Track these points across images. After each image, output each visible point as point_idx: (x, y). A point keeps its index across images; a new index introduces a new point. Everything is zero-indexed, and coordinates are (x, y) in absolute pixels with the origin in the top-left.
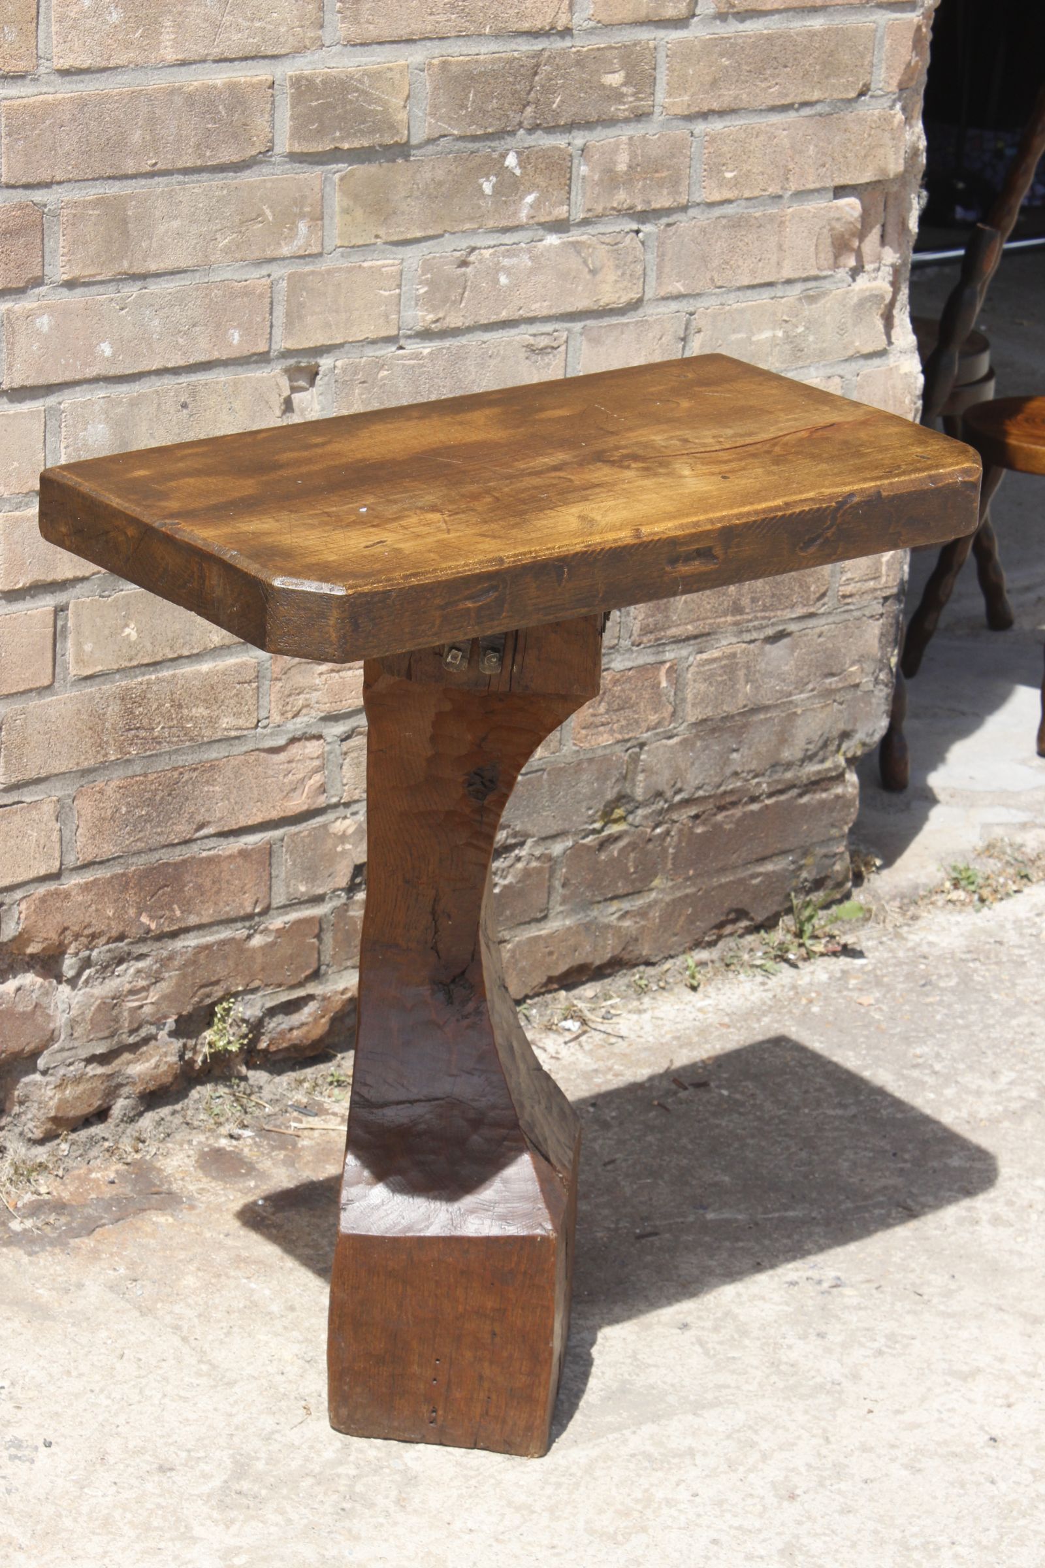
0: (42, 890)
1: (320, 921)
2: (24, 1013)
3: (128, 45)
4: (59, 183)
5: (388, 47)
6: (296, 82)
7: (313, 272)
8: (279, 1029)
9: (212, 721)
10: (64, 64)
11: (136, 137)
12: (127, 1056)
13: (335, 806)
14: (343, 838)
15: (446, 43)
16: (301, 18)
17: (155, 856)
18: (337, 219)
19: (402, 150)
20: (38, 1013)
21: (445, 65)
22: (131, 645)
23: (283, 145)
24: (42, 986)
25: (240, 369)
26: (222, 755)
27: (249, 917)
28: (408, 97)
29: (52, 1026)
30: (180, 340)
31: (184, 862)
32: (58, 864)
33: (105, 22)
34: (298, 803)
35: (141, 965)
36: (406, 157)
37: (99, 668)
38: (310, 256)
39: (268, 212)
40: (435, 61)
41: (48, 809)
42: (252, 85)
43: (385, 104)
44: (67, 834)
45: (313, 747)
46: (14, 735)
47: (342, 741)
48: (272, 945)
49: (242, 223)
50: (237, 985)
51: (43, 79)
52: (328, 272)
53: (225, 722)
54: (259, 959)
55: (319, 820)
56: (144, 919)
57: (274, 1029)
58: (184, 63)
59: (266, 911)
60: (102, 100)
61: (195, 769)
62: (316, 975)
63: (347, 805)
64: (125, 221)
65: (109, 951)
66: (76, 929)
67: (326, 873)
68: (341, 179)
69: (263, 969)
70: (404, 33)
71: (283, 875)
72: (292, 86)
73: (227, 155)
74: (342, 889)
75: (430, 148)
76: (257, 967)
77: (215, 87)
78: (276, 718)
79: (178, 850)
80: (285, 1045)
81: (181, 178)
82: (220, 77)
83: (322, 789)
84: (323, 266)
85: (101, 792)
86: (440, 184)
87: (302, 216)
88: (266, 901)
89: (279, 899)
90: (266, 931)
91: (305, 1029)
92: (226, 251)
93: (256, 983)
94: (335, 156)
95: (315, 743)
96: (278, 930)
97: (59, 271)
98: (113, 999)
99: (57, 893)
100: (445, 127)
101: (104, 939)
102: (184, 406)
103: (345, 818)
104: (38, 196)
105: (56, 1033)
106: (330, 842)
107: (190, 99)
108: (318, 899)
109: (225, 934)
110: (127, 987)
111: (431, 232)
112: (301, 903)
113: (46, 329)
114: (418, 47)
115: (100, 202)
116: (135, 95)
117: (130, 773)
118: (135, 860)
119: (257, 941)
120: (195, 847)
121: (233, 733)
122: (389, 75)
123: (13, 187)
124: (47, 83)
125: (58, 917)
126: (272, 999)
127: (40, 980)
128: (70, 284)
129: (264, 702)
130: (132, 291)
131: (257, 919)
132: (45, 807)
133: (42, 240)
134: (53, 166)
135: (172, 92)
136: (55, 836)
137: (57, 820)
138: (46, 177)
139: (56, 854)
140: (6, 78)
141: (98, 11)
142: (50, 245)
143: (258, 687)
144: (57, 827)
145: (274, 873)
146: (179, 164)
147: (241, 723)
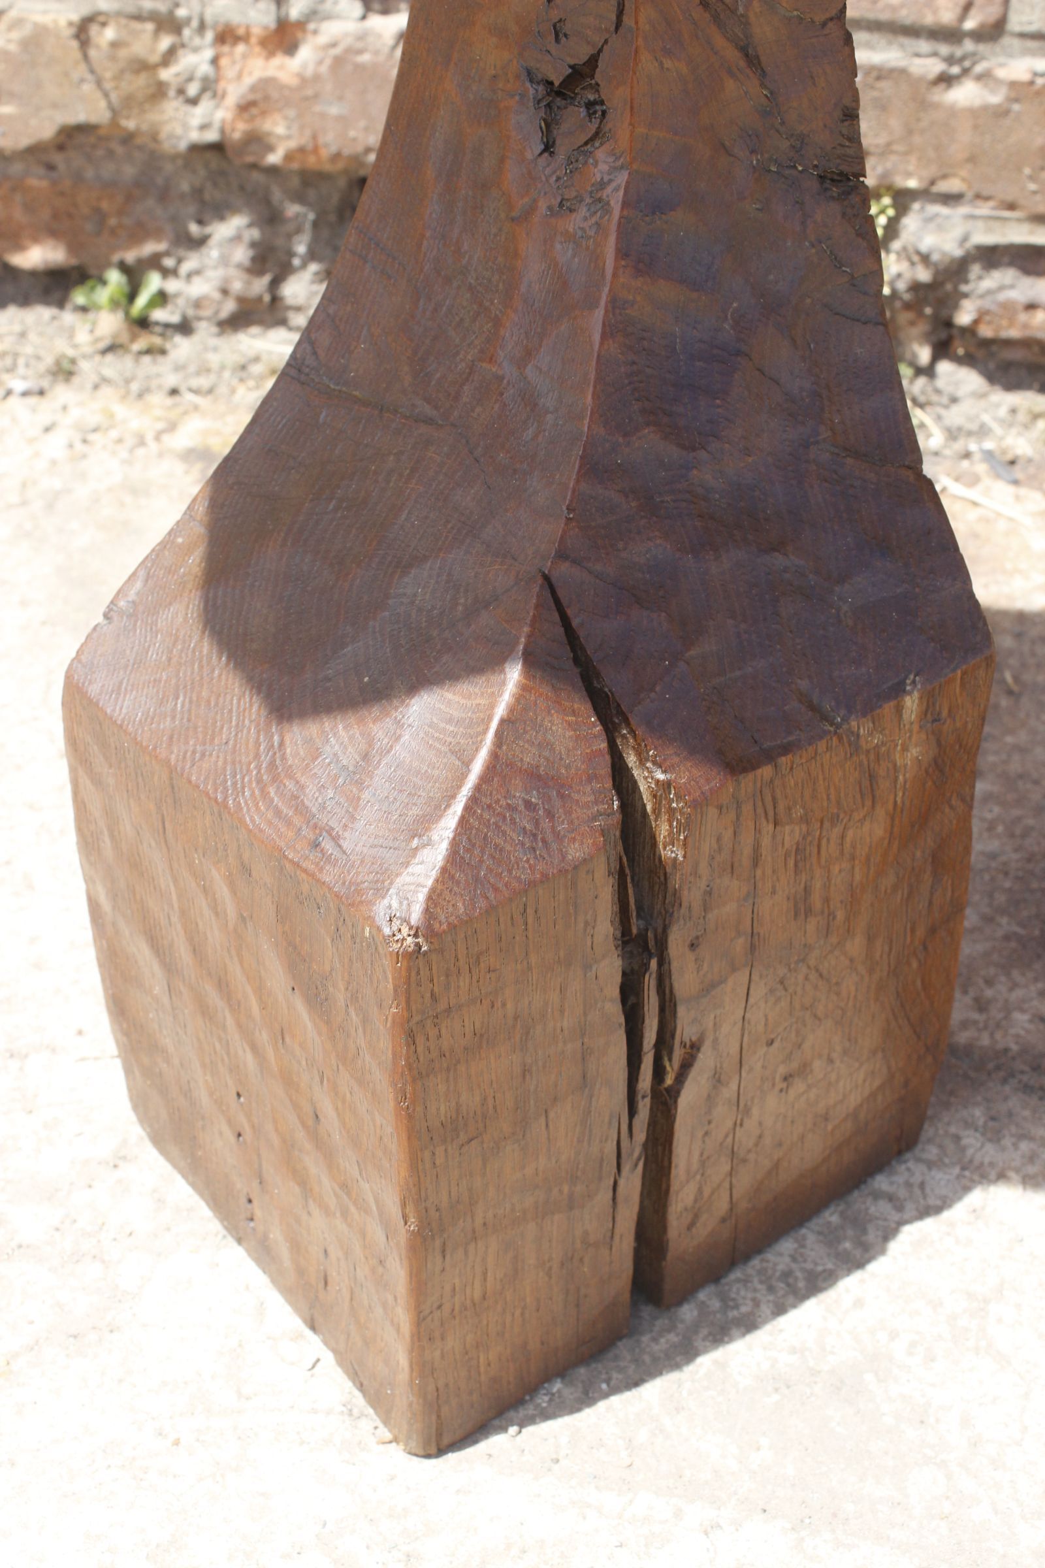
8: (1003, 296)
27: (949, 35)
48: (1000, 113)
50: (909, 175)
54: (964, 136)
57: (989, 292)
59: (994, 31)
69: (972, 159)
76: (958, 150)
80: (1014, 333)
88: (993, 11)
90: (984, 77)
93: (953, 185)
96: (1013, 85)
119: (965, 94)
126: (989, 230)
131: (969, 45)
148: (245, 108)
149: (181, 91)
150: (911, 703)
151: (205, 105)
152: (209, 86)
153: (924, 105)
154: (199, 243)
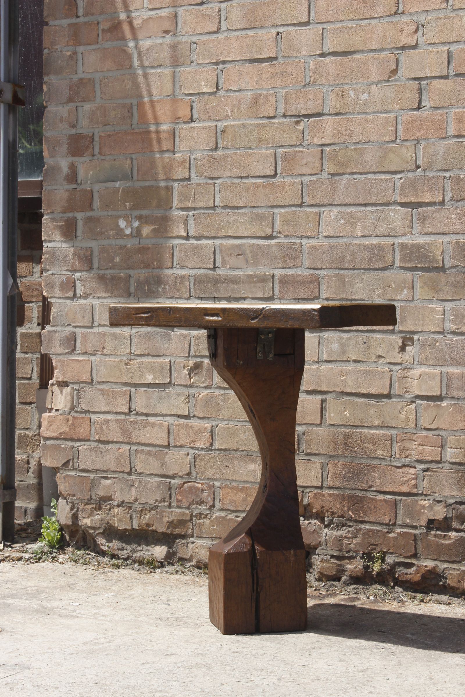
0: (316, 491)
1: (415, 535)
2: (310, 531)
3: (346, 230)
4: (324, 269)
5: (436, 235)
6: (402, 244)
7: (409, 306)
8: (401, 572)
9: (375, 451)
10: (325, 234)
11: (348, 257)
12: (347, 561)
13: (422, 494)
14: (424, 507)
15: (458, 236)
16: (404, 225)
17: (355, 492)
18: (419, 290)
19: (442, 269)
20: (315, 533)
21: (457, 243)
22: (347, 418)
23: (397, 264)
24: (319, 525)
25: (384, 334)
26: (378, 463)
27: (387, 525)
28: (443, 252)
29: (320, 539)
31: (364, 497)
32: (320, 483)
33: (338, 223)
34: (405, 489)
35: (350, 529)
36: (444, 272)
37: (336, 423)
38: (408, 300)
39: (393, 285)
40: (454, 241)
41: (318, 464)
42: (386, 244)
43: (434, 253)
44: (325, 475)
45: (412, 471)
46: (308, 438)
47: (424, 471)
48: (397, 538)
49: (384, 287)
50: (385, 549)
51: (321, 238)
52: (415, 307)
53: (379, 452)
54: (392, 542)
55: (415, 498)
56: (350, 513)
57: (400, 571)
58: (364, 236)
59: (395, 524)
60: (337, 246)
61: (369, 466)
62: (415, 556)
63: (426, 495)
64: (344, 282)
65: (338, 520)
66: (327, 508)
67: (417, 518)
68: (419, 277)
69: (393, 546)
70: (442, 231)
71: (401, 514)
72: (400, 245)
73: (378, 265)
74: (424, 526)
75: (453, 270)
76: (391, 544)
77: (373, 244)
78: (397, 456)
79: (362, 492)
80: (404, 579)
81: (363, 271)
82: (375, 241)
83: (415, 486)
84: (413, 304)
85: (336, 464)
86: (458, 282)
87: (405, 287)
88: (394, 521)
89: (399, 522)
90: (394, 532)
91: (412, 576)
92: (379, 295)
93: (391, 551)
94: (415, 269)
95: (414, 469)
96: (398, 533)
97: (324, 295)
98: (340, 537)
99: (320, 493)
100: (458, 263)
101: (336, 515)
102: (365, 343)
103: (425, 500)
104: (317, 272)
105: (321, 543)
106: (418, 507)
107: (366, 247)
108: (415, 527)
109: (379, 528)
110: (344, 535)
111: (455, 298)
112: (408, 526)
114: (448, 236)
115: (336, 276)
116: (347, 245)
117: (346, 461)
118: (347, 491)
119: (392, 535)
120: (369, 493)
121: (382, 457)
122: (436, 244)
123: (310, 269)
124: (321, 240)
125: (321, 502)
126: (398, 559)
127: (319, 523)
128: (327, 299)
129: (394, 449)
131: (391, 527)
132: (317, 464)
133: (319, 285)
134: (321, 264)
135: (360, 245)
136: (320, 474)
137: (322, 469)
138: (320, 266)
139: (320, 480)
140: (309, 237)
141: (336, 220)
142: (321, 287)
143: (392, 444)
144: (321, 471)
145: (398, 512)
146: (362, 267)
147: (384, 454)
150: (292, 552)
153: (385, 537)
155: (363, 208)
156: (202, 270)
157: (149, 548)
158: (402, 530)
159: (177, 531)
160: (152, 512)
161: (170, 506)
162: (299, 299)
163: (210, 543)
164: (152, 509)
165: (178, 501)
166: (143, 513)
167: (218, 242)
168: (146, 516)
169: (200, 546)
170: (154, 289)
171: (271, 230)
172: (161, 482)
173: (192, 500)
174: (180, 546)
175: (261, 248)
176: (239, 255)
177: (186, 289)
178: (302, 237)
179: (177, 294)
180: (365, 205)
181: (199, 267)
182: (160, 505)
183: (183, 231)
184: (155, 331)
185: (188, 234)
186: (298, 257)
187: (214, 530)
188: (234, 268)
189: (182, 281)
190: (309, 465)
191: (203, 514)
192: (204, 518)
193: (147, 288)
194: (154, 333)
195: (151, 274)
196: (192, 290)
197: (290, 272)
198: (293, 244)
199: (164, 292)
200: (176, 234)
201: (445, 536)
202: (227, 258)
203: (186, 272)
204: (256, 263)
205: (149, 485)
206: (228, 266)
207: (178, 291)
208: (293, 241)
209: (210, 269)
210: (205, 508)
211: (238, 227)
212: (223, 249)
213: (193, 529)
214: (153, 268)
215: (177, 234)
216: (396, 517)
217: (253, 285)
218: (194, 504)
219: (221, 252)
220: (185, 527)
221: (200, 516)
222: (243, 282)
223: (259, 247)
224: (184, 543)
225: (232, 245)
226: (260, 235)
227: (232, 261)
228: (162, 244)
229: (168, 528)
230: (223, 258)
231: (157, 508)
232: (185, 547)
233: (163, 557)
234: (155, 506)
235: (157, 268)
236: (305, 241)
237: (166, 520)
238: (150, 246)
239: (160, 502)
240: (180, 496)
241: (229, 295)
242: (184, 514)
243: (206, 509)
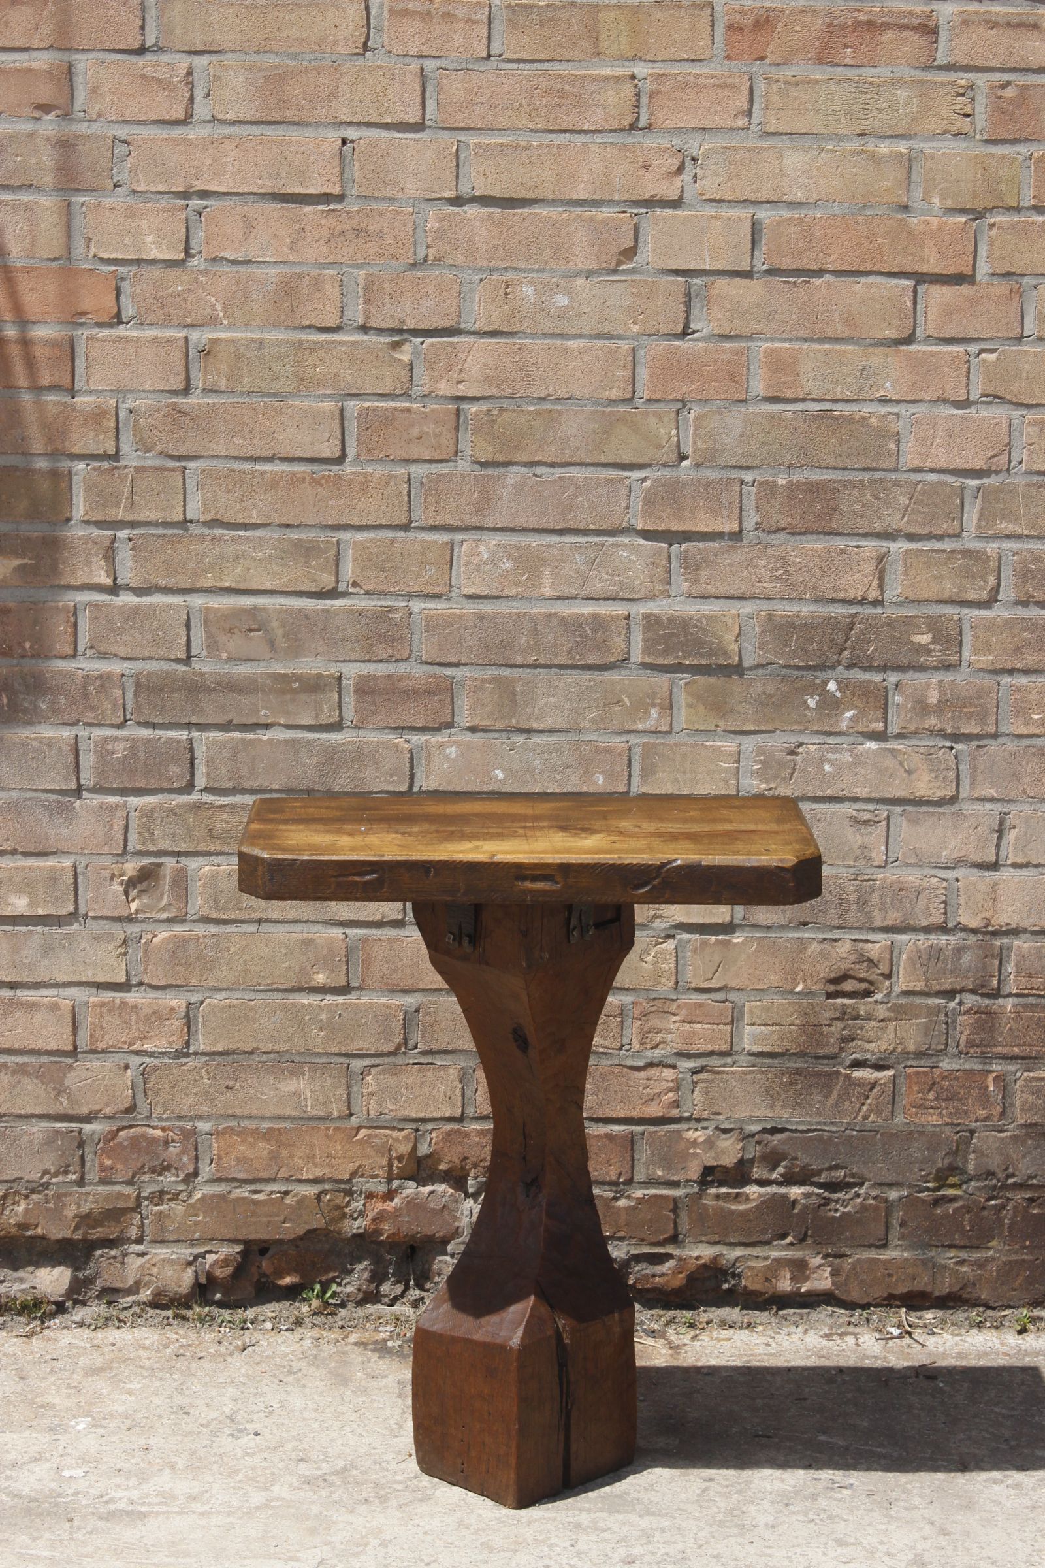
0: (448, 1127)
1: (675, 1200)
2: (434, 1209)
3: (517, 584)
4: (464, 665)
5: (723, 601)
6: (647, 617)
7: (663, 744)
8: (643, 1273)
10: (466, 591)
11: (523, 641)
13: (689, 1119)
14: (694, 1143)
15: (772, 603)
16: (651, 577)
18: (683, 711)
19: (738, 670)
20: (446, 1212)
21: (770, 617)
23: (637, 656)
24: (452, 1195)
27: (615, 1184)
28: (739, 634)
29: (457, 1224)
30: (557, 776)
32: (460, 1111)
33: (499, 568)
34: (654, 1110)
36: (741, 675)
38: (660, 732)
39: (626, 700)
40: (763, 613)
41: (453, 1072)
42: (612, 617)
43: (719, 638)
44: (468, 1093)
45: (668, 1073)
46: (428, 1018)
47: (693, 1073)
48: (635, 1208)
49: (605, 705)
51: (455, 599)
52: (676, 745)
54: (623, 1218)
55: (675, 1127)
57: (638, 1271)
58: (559, 598)
59: (630, 1182)
60: (496, 617)
62: (674, 1240)
63: (698, 1120)
64: (514, 694)
66: (474, 1159)
67: (680, 1166)
68: (686, 684)
69: (627, 1225)
70: (737, 593)
71: (644, 1160)
72: (644, 619)
73: (593, 659)
74: (695, 1181)
75: (760, 671)
76: (622, 1221)
77: (582, 615)
78: (636, 1045)
80: (649, 1286)
81: (557, 671)
82: (587, 609)
83: (676, 1104)
84: (672, 740)
86: (771, 696)
87: (654, 705)
88: (628, 1176)
89: (639, 1176)
90: (628, 1197)
91: (666, 1278)
92: (593, 721)
93: (622, 1234)
94: (679, 668)
95: (673, 1071)
96: (638, 1198)
97: (463, 719)
99: (458, 1131)
100: (771, 658)
103: (696, 1129)
104: (449, 671)
106: (682, 1145)
107: (564, 622)
108: (675, 1184)
111: (763, 728)
112: (660, 1184)
113: (453, 755)
114: (749, 602)
115: (494, 680)
116: (521, 616)
119: (622, 1203)
121: (601, 1050)
122: (723, 619)
123: (430, 664)
124: (457, 603)
125: (461, 1149)
126: (636, 1249)
127: (451, 1191)
128: (473, 729)
129: (627, 1032)
130: (520, 739)
131: (622, 1187)
132: (451, 1071)
133: (452, 699)
134: (459, 654)
135: (550, 616)
136: (458, 1092)
137: (461, 1081)
138: (455, 660)
139: (459, 1105)
140: (427, 596)
141: (494, 560)
142: (458, 703)
143: (622, 1022)
144: (460, 1086)
145: (636, 1157)
146: (555, 662)
147: (607, 1043)
148: (374, 1220)
149: (351, 1216)
150: (616, 1315)
151: (359, 1220)
152: (362, 1214)
153: (609, 1207)
154: (352, 1271)
155: (555, 539)
156: (154, 662)
157: (20, 1274)
158: (646, 1192)
159: (96, 1233)
160: (34, 1196)
161: (81, 1182)
162: (403, 728)
163: (189, 1251)
164: (33, 1191)
165: (103, 1168)
166: (9, 1201)
167: (196, 601)
168: (15, 1207)
169: (164, 1260)
170: (26, 705)
171: (334, 579)
172: (57, 1132)
173: (139, 1165)
174: (104, 1264)
175: (307, 617)
176: (251, 630)
177: (115, 704)
178: (410, 596)
179: (90, 716)
180: (561, 532)
181: (147, 654)
182: (54, 1180)
183: (103, 573)
184: (30, 799)
185: (115, 579)
186: (401, 638)
187: (196, 1224)
188: (240, 659)
189: (101, 686)
190: (430, 1074)
191: (169, 1193)
192: (170, 1200)
193: (5, 701)
194: (28, 803)
195: (16, 669)
196: (129, 707)
197: (381, 669)
198: (389, 609)
199: (54, 711)
200: (82, 579)
201: (738, 1194)
202: (222, 638)
203: (115, 667)
204: (296, 650)
205: (25, 1139)
206: (224, 655)
207: (93, 708)
208: (389, 603)
209: (177, 661)
210: (173, 1179)
211: (249, 569)
212: (211, 616)
213: (142, 1226)
214: (23, 657)
215: (86, 581)
216: (633, 1167)
217: (288, 697)
218: (145, 1173)
219: (206, 623)
220: (119, 1222)
221: (159, 1197)
222: (263, 690)
223: (305, 615)
224: (115, 1257)
225: (234, 609)
226: (306, 588)
227: (233, 644)
228: (44, 603)
229: (77, 1228)
230: (210, 636)
231: (47, 1189)
232: (118, 1265)
233: (63, 1292)
234: (42, 1185)
235: (32, 656)
236: (417, 606)
237: (71, 1211)
238: (11, 605)
239: (56, 1175)
240: (109, 1158)
241: (227, 718)
242: (120, 1195)
243: (176, 1182)
